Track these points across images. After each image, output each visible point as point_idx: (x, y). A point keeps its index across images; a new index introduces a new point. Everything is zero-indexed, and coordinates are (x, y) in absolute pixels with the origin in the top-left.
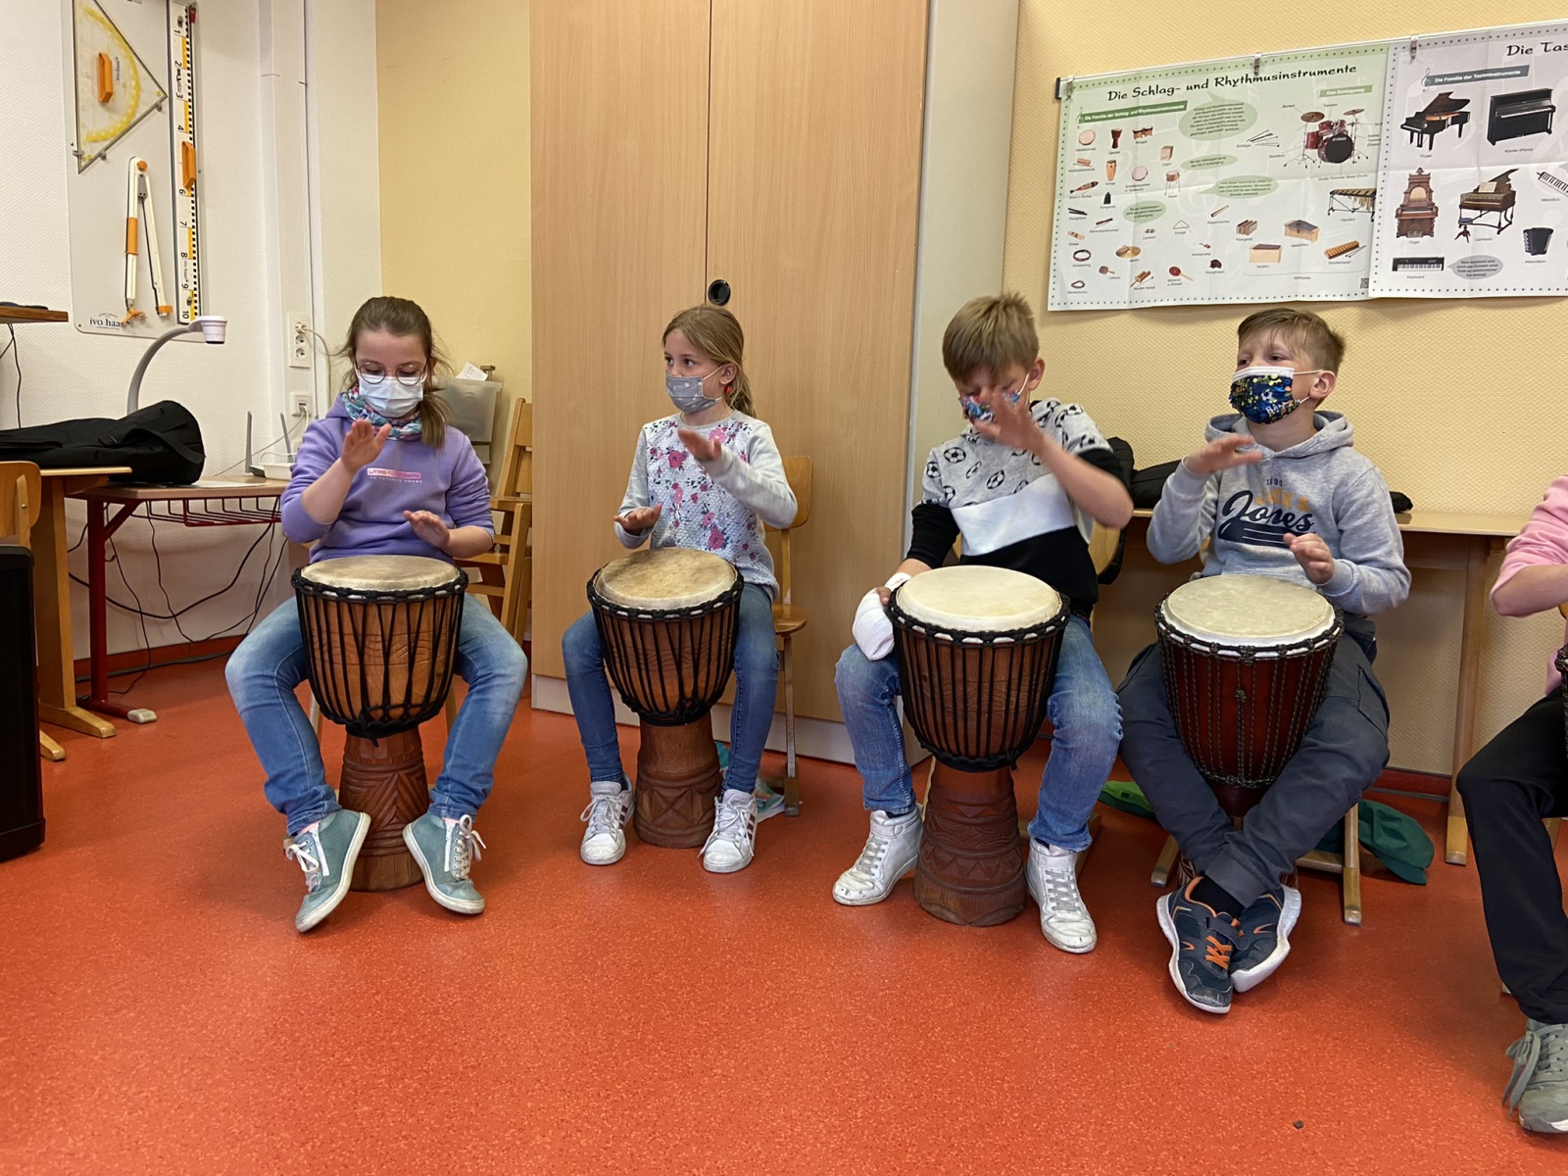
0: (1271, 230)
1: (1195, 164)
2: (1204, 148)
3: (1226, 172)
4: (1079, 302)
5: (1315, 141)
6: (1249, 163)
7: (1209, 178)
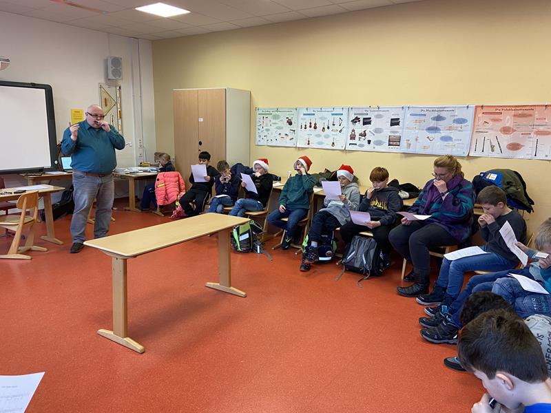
0: (283, 135)
1: (273, 123)
2: (274, 121)
3: (277, 125)
4: (260, 144)
5: (288, 122)
6: (280, 124)
7: (275, 126)
